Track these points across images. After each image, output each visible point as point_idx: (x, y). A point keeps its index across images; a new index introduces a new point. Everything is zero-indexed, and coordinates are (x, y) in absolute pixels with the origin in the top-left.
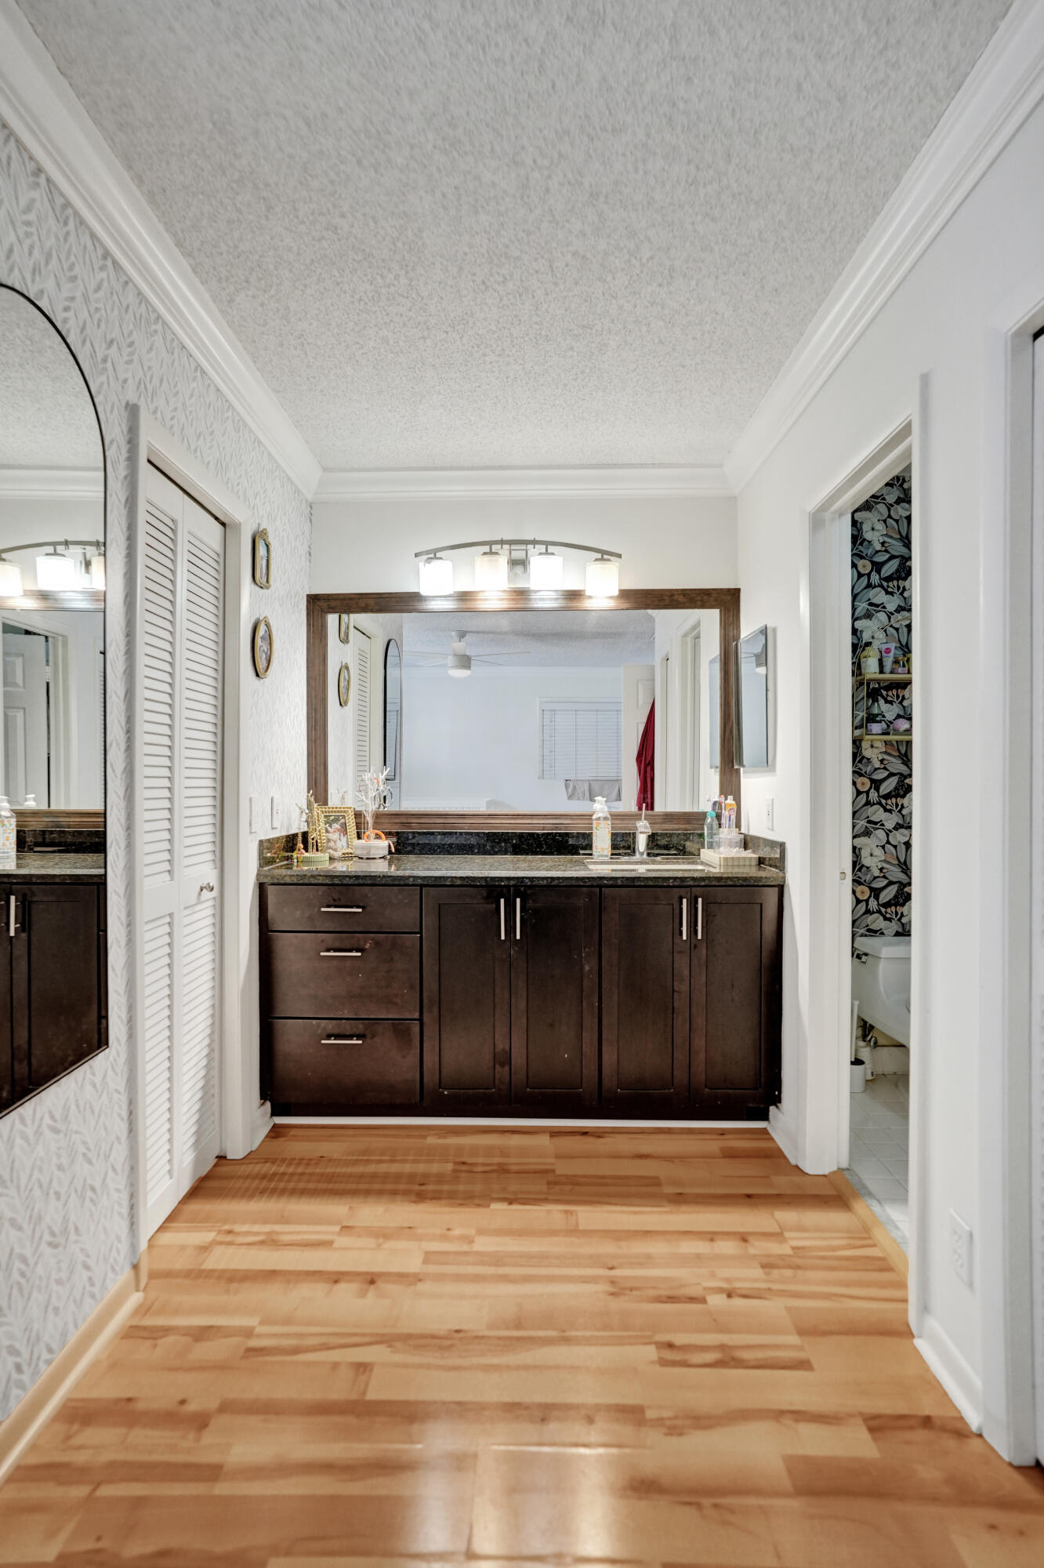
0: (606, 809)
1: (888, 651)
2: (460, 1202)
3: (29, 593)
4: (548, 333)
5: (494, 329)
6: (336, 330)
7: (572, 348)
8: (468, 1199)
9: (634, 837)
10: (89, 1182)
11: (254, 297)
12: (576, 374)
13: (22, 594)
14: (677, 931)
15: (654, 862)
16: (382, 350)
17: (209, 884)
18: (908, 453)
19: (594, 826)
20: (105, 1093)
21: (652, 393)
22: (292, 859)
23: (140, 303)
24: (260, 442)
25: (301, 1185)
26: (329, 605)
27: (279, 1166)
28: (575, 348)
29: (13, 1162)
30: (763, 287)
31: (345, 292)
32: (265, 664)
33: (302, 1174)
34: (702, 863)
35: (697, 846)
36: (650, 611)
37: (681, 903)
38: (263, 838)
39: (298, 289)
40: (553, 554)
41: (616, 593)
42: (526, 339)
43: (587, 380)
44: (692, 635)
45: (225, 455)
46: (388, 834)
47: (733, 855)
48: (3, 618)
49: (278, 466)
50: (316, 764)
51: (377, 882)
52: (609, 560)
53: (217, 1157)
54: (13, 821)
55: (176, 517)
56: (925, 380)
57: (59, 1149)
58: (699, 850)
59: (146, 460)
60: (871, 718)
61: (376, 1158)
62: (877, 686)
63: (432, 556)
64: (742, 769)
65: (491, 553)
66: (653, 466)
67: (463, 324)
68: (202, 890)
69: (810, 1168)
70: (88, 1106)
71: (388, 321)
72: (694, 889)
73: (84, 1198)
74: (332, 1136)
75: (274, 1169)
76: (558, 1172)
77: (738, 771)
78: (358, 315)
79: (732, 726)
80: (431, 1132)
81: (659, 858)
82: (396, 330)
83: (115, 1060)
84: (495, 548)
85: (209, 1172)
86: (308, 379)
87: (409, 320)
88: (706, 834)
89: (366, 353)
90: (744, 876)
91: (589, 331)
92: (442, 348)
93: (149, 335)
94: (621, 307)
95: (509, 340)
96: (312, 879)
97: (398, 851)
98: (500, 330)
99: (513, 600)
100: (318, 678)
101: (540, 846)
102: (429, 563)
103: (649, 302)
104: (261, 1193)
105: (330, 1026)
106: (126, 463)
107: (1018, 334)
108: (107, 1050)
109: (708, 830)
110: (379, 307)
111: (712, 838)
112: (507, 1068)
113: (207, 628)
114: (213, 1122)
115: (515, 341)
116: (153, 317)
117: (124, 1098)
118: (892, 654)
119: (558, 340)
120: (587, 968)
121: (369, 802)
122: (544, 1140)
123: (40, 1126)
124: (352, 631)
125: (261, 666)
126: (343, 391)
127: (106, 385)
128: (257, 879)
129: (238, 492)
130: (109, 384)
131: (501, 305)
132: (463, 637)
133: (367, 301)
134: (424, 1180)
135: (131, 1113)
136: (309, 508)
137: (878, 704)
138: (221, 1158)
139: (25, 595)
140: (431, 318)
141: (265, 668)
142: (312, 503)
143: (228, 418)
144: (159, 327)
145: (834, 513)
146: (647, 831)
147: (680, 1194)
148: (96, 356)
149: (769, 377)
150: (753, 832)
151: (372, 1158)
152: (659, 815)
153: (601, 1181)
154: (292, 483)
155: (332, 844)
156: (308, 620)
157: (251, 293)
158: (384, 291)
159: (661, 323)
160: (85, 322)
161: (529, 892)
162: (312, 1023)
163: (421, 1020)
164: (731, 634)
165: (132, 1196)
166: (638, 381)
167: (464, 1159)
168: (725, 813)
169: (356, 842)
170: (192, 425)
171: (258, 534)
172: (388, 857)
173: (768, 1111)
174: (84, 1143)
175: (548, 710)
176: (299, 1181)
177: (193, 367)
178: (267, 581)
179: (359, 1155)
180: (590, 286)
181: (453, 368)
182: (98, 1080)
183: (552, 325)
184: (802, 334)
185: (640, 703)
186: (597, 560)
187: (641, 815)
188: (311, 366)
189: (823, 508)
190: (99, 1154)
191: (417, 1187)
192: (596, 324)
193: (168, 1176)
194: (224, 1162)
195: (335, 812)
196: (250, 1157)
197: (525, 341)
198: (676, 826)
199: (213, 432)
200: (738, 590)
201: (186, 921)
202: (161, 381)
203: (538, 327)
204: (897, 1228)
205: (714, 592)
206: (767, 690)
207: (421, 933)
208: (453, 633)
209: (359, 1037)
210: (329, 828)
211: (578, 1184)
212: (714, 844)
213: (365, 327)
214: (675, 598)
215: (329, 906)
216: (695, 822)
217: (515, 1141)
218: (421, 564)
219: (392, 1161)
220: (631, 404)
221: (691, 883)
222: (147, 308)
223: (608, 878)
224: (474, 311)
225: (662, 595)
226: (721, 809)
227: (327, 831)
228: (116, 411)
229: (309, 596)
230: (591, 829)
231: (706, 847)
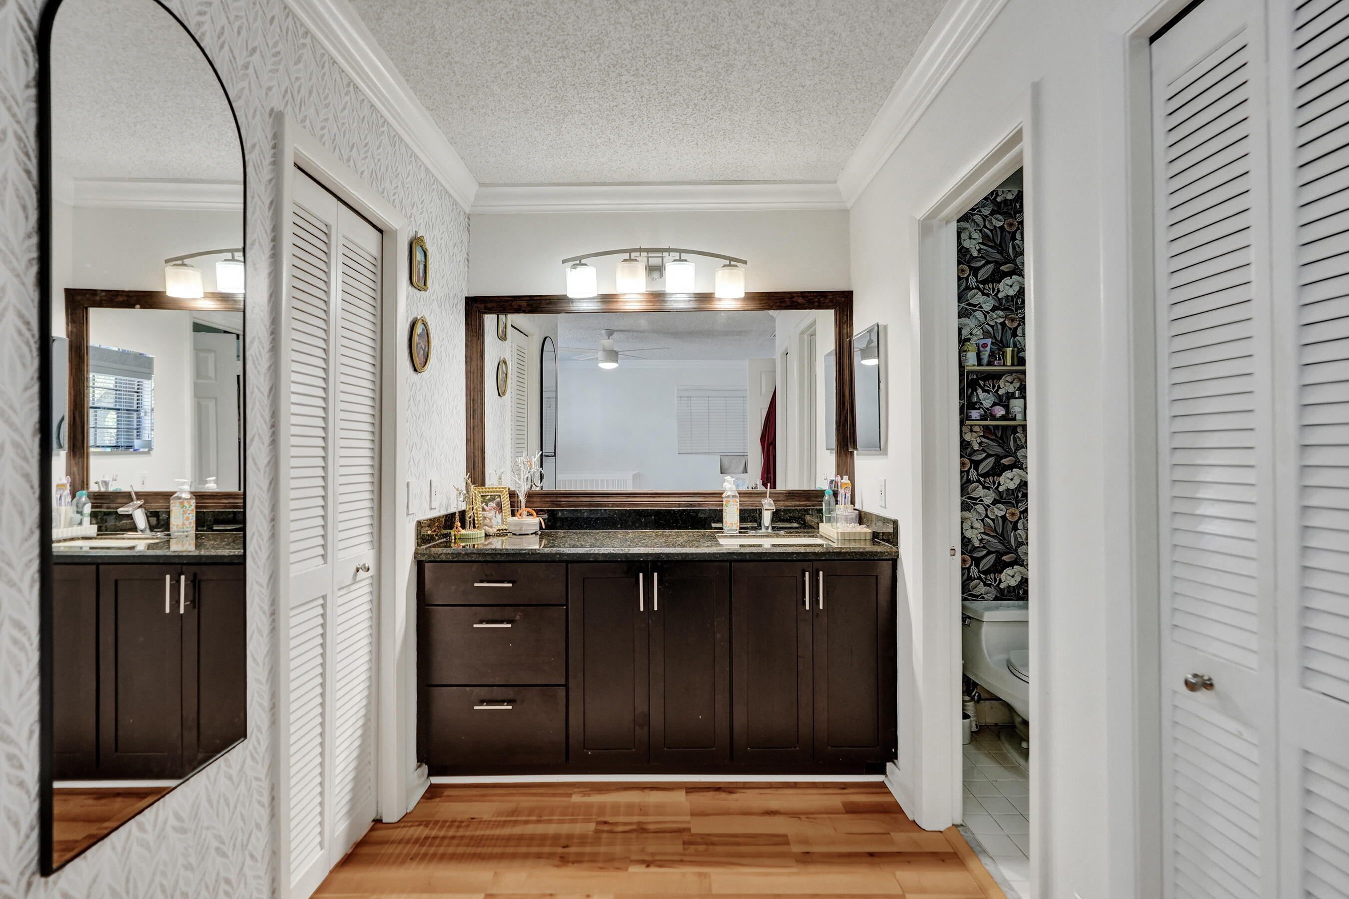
0: (734, 488)
1: (985, 345)
2: (600, 865)
3: (210, 295)
4: (679, 53)
5: (628, 48)
6: (480, 49)
7: (701, 69)
8: (610, 862)
9: (761, 513)
10: (223, 874)
11: (400, 15)
12: (705, 94)
13: (203, 296)
14: (800, 601)
15: (778, 536)
16: (525, 70)
17: (364, 565)
18: (1020, 156)
19: (724, 503)
20: (243, 783)
21: (774, 112)
22: (450, 536)
23: (287, 17)
24: (416, 157)
25: (451, 850)
26: (485, 307)
27: (432, 829)
28: (704, 69)
29: (129, 872)
30: (878, 8)
31: (486, 11)
32: (423, 360)
33: (453, 838)
34: (822, 537)
35: (816, 520)
36: (771, 312)
37: (804, 576)
38: (421, 517)
39: (441, 6)
40: (686, 261)
41: (743, 295)
42: (658, 59)
43: (714, 100)
44: (808, 332)
45: (380, 166)
46: (538, 513)
47: (849, 530)
48: (194, 318)
49: (436, 180)
50: (474, 449)
51: (526, 559)
52: (736, 266)
53: (373, 821)
54: (193, 502)
55: (329, 222)
56: (1036, 89)
57: (185, 849)
58: (818, 524)
59: (293, 164)
60: (972, 406)
61: (524, 818)
62: (975, 377)
63: (578, 262)
64: (855, 452)
65: (630, 260)
66: (774, 182)
67: (600, 44)
68: (358, 571)
69: (927, 823)
70: (222, 800)
71: (529, 40)
72: (815, 563)
73: (217, 892)
74: (483, 796)
75: (426, 832)
76: (693, 831)
77: (852, 453)
78: (501, 34)
79: (847, 413)
80: (575, 790)
81: (782, 532)
82: (536, 50)
83: (255, 748)
84: (634, 255)
85: (366, 836)
86: (458, 97)
87: (548, 40)
88: (824, 511)
89: (510, 72)
90: (861, 551)
91: (716, 51)
92: (581, 67)
93: (297, 48)
94: (746, 27)
95: (642, 60)
96: (466, 557)
97: (548, 527)
98: (634, 50)
99: (651, 301)
100: (476, 371)
101: (676, 521)
102: (575, 268)
103: (772, 22)
104: (411, 859)
105: (483, 692)
106: (270, 167)
107: (1135, 36)
108: (246, 741)
109: (826, 506)
110: (519, 26)
111: (830, 513)
112: (646, 729)
113: (364, 326)
114: (369, 788)
115: (648, 61)
116: (301, 31)
117: (265, 785)
118: (988, 349)
119: (688, 61)
120: (718, 636)
121: (521, 483)
122: (680, 797)
123: (163, 829)
124: (509, 329)
125: (418, 362)
126: (492, 110)
127: (247, 91)
128: (415, 558)
129: (394, 201)
130: (250, 89)
131: (634, 24)
132: (611, 335)
133: (508, 20)
134: (565, 841)
135: (273, 798)
136: (467, 219)
137: (977, 393)
138: (378, 821)
139: (205, 297)
140: (568, 37)
141: (423, 364)
142: (469, 215)
143: (383, 132)
144: (308, 41)
145: (941, 220)
146: (772, 508)
147: (808, 853)
148: (235, 62)
149: (881, 97)
150: (866, 509)
151: (520, 818)
152: (781, 493)
153: (733, 840)
154: (450, 196)
155: (487, 521)
156: (466, 320)
157: (397, 11)
158: (522, 9)
159: (782, 44)
160: (223, 28)
161: (665, 566)
162: (466, 689)
163: (566, 686)
164: (845, 331)
165: (273, 880)
166: (761, 101)
167: (607, 819)
168: (841, 492)
169: (510, 519)
170: (344, 136)
171: (415, 242)
172: (540, 533)
173: (886, 765)
174: (218, 838)
175: (684, 397)
176: (449, 845)
177: (345, 82)
178: (425, 284)
179: (508, 816)
180: (717, 6)
181: (591, 87)
182: (234, 772)
183: (681, 45)
184: (912, 55)
185: (764, 391)
186: (725, 266)
187: (766, 493)
188: (461, 85)
189: (932, 216)
190: (234, 846)
191: (560, 850)
192: (723, 44)
193: (318, 848)
194: (379, 825)
195: (491, 492)
196: (406, 820)
197: (657, 61)
198: (797, 503)
199: (367, 143)
200: (851, 293)
201: (341, 601)
202: (311, 93)
203: (668, 47)
204: (1012, 889)
205: (830, 294)
206: (879, 382)
207: (567, 605)
208: (603, 331)
209: (509, 702)
210: (485, 507)
211: (712, 844)
212: (832, 520)
213: (508, 46)
214: (795, 300)
215: (482, 582)
216: (814, 499)
217: (654, 797)
218: (568, 270)
219: (538, 822)
220: (755, 123)
221: (813, 557)
222: (295, 23)
223: (737, 553)
224: (609, 31)
225: (784, 298)
226: (838, 488)
227: (484, 510)
228: (258, 116)
229: (467, 298)
230: (722, 505)
231: (824, 521)
